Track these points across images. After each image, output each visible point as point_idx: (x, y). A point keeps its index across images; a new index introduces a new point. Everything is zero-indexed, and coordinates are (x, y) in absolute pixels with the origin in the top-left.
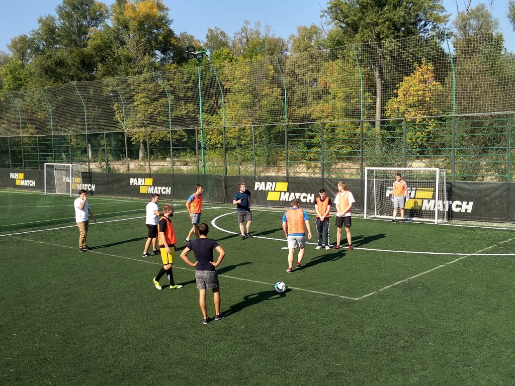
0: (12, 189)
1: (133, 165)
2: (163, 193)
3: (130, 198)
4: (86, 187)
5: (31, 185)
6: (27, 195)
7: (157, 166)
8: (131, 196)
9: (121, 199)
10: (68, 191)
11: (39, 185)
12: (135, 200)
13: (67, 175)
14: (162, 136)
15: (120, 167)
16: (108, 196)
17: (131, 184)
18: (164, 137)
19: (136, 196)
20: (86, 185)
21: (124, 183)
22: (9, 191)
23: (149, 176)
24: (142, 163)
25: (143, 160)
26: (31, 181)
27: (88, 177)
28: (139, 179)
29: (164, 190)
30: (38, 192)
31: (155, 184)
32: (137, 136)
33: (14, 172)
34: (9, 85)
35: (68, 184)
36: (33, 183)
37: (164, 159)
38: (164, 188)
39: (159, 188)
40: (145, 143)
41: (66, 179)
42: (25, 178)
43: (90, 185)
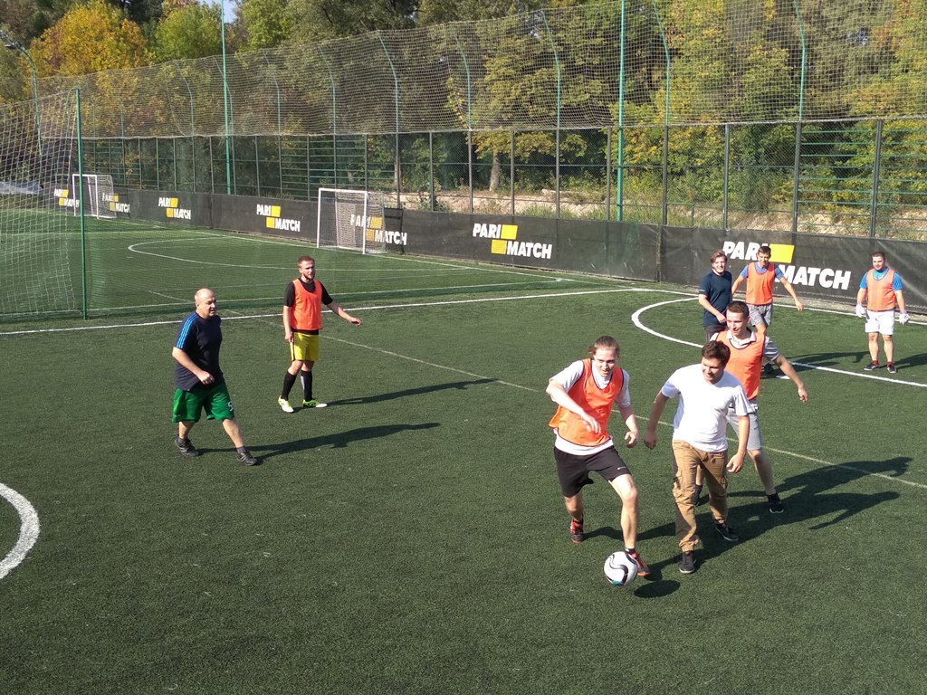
0: (259, 234)
1: (479, 201)
2: (537, 255)
3: (473, 262)
5: (292, 229)
6: (286, 246)
7: (524, 204)
8: (475, 258)
9: (455, 263)
10: (359, 245)
11: (308, 229)
12: (482, 267)
13: (359, 212)
14: (536, 145)
15: (455, 202)
16: (431, 257)
17: (475, 235)
18: (541, 146)
19: (483, 259)
20: (391, 233)
21: (462, 233)
22: (256, 238)
23: (511, 219)
24: (496, 196)
25: (496, 190)
26: (292, 222)
27: (395, 218)
28: (492, 226)
29: (539, 250)
30: (302, 243)
31: (521, 238)
32: (487, 143)
33: (264, 203)
34: (260, 38)
35: (359, 229)
36: (296, 226)
37: (537, 190)
38: (538, 245)
39: (530, 245)
40: (502, 157)
42: (283, 216)
43: (397, 234)
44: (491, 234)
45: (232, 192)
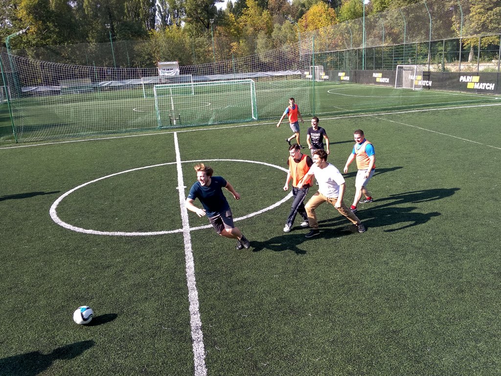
0: (373, 84)
1: (464, 67)
2: (487, 88)
3: (459, 92)
4: (426, 83)
5: (386, 82)
6: (383, 89)
7: (483, 67)
8: (460, 90)
9: (451, 92)
10: (412, 87)
11: (392, 82)
12: (462, 94)
13: (412, 74)
14: (491, 41)
15: (452, 68)
16: (441, 90)
17: (460, 81)
18: (493, 42)
19: (463, 91)
20: (425, 81)
21: (455, 80)
22: (372, 86)
23: (477, 74)
24: (471, 64)
25: (471, 62)
26: (386, 79)
27: (427, 76)
28: (468, 77)
29: (488, 86)
30: (390, 86)
31: (481, 81)
32: (469, 42)
33: (376, 72)
34: (377, 9)
35: (412, 81)
36: (387, 80)
37: (490, 60)
38: (488, 84)
39: (484, 84)
40: (475, 48)
41: (411, 77)
42: (383, 77)
43: (428, 81)
44: (468, 80)
45: (364, 69)
